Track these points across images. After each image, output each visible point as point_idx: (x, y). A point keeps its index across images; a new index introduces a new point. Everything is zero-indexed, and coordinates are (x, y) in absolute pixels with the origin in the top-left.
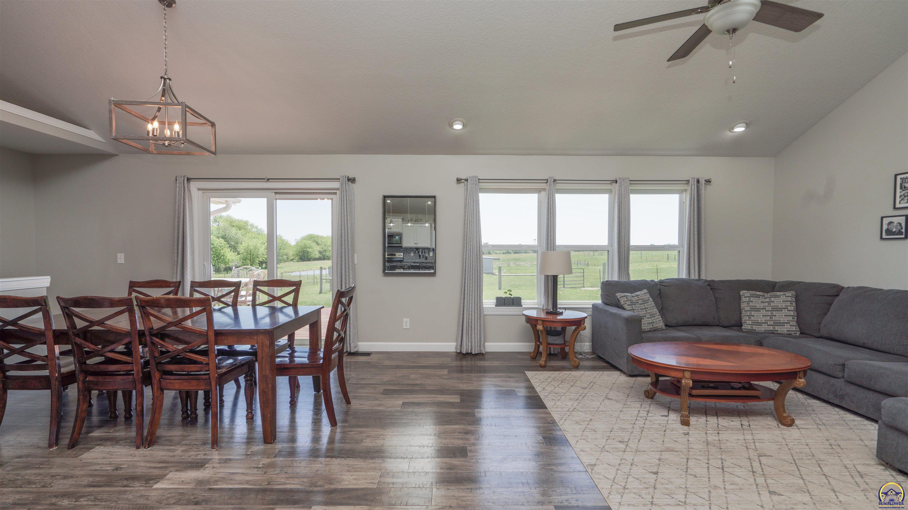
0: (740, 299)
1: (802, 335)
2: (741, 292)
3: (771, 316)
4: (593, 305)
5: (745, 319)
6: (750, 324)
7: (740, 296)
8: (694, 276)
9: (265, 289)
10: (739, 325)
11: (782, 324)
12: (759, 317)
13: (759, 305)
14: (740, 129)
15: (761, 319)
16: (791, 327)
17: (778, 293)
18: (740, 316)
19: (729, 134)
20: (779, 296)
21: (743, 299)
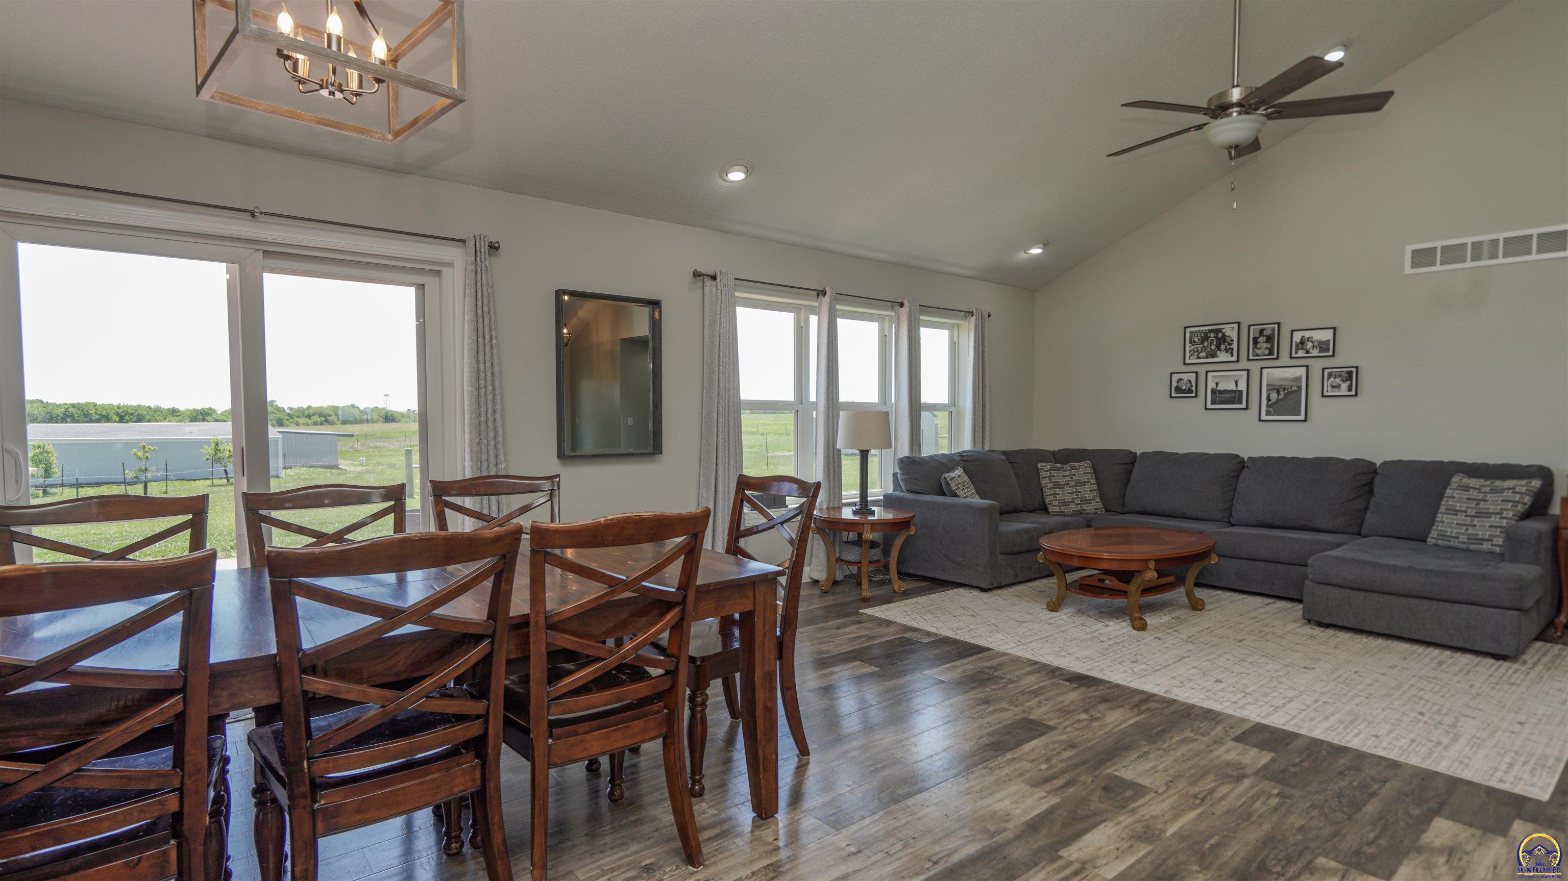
0: (1039, 475)
1: (1107, 513)
2: (1039, 465)
3: (1077, 492)
4: (884, 496)
5: (1048, 500)
6: (1057, 506)
7: (1038, 470)
8: (979, 448)
9: (468, 502)
10: (1043, 508)
11: (1088, 502)
12: (1065, 494)
13: (1063, 481)
14: (1036, 251)
15: (1067, 498)
16: (1095, 506)
17: (1076, 464)
18: (1043, 496)
19: (1022, 255)
20: (1077, 468)
21: (1043, 474)
